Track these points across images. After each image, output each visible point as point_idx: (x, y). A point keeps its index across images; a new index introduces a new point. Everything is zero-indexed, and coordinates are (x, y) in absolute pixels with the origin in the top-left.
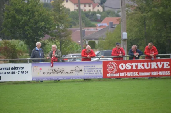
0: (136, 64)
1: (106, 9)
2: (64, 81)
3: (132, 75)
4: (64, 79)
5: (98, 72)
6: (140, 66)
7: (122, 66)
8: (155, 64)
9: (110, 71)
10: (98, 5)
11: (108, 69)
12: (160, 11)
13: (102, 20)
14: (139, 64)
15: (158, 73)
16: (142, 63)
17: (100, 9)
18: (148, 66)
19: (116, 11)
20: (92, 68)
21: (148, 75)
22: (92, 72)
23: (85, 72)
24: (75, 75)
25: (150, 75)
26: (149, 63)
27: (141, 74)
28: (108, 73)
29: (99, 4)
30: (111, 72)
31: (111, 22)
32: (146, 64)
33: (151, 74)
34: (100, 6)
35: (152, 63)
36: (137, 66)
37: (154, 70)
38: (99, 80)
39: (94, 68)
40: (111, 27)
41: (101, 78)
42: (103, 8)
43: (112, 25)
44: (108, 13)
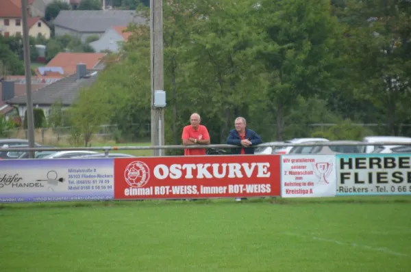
0: (194, 166)
1: (60, 32)
2: (19, 205)
3: (184, 191)
4: (19, 200)
5: (104, 184)
6: (202, 171)
7: (161, 172)
8: (238, 166)
9: (132, 181)
10: (40, 21)
11: (127, 177)
12: (207, 43)
14: (200, 166)
15: (244, 187)
16: (207, 165)
17: (45, 31)
18: (220, 171)
19: (83, 38)
20: (88, 174)
21: (221, 193)
22: (87, 185)
23: (71, 185)
24: (46, 190)
25: (225, 192)
26: (224, 165)
27: (205, 190)
28: (128, 187)
29: (41, 19)
30: (135, 185)
31: (81, 64)
32: (216, 166)
33: (227, 190)
34: (43, 25)
35: (231, 165)
36: (195, 172)
37: (235, 181)
38: (106, 203)
39: (93, 173)
40: (81, 77)
41: (110, 197)
42: (52, 29)
43: (83, 72)
44: (64, 42)
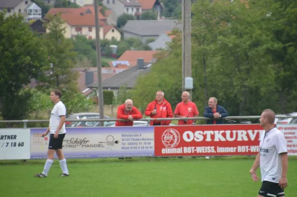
0: (212, 132)
1: (127, 36)
2: (87, 160)
3: (205, 151)
4: (87, 156)
5: (147, 145)
6: (218, 136)
7: (188, 136)
8: (245, 132)
9: (167, 143)
10: (113, 28)
11: (164, 140)
12: (230, 42)
13: (120, 56)
14: (216, 132)
15: (249, 148)
16: (222, 132)
17: (117, 35)
18: (231, 136)
19: (144, 40)
20: (135, 138)
21: (232, 152)
22: (135, 146)
23: (123, 146)
24: (106, 149)
25: (235, 151)
26: (234, 132)
27: (221, 150)
28: (164, 147)
29: (114, 27)
30: (169, 146)
31: (141, 58)
32: (228, 133)
33: (237, 150)
34: (116, 31)
35: (239, 132)
36: (213, 137)
37: (243, 143)
38: (148, 159)
39: (139, 137)
40: (140, 68)
41: (152, 155)
42: (122, 34)
43: (141, 65)
44: (130, 43)
